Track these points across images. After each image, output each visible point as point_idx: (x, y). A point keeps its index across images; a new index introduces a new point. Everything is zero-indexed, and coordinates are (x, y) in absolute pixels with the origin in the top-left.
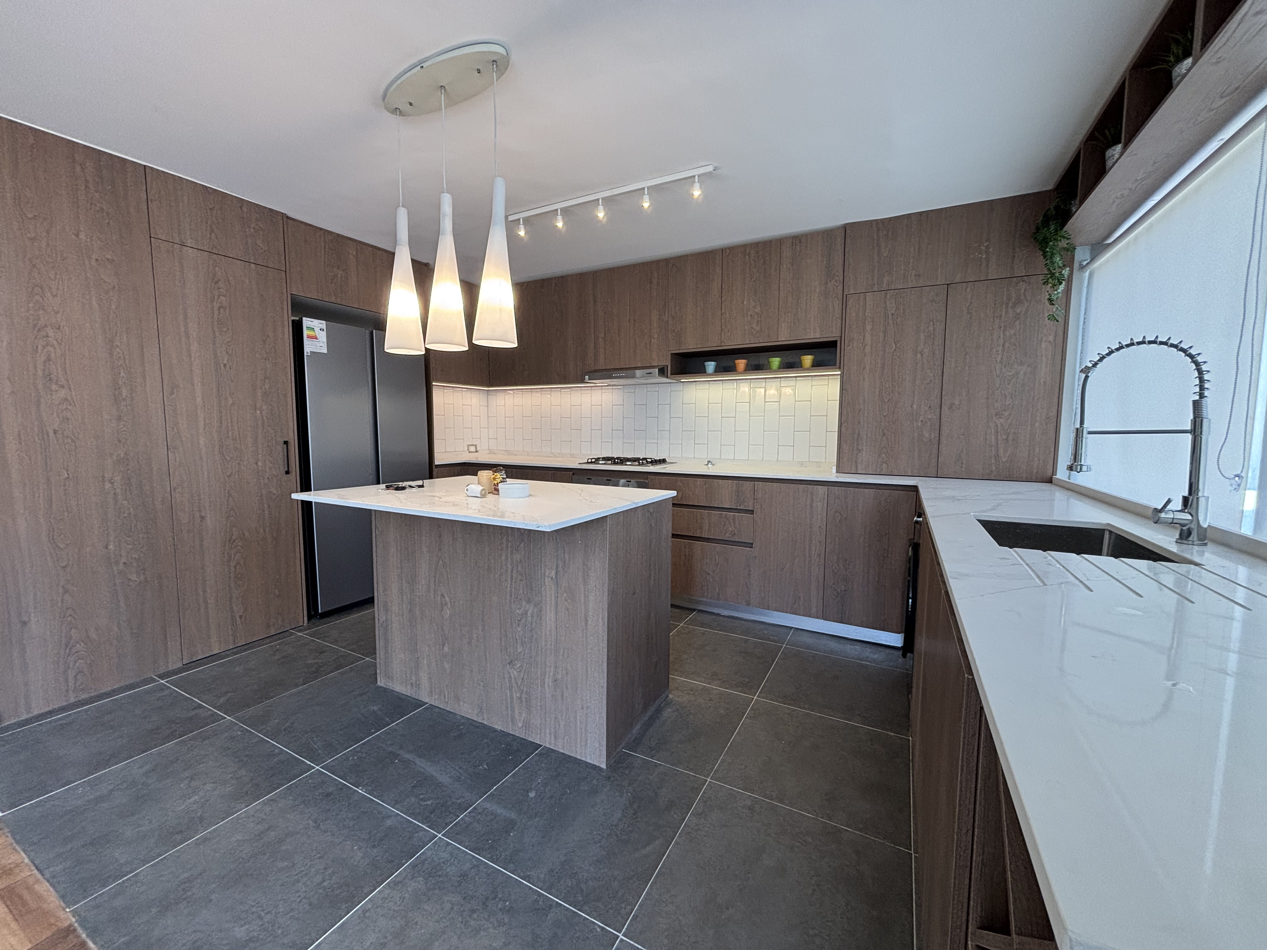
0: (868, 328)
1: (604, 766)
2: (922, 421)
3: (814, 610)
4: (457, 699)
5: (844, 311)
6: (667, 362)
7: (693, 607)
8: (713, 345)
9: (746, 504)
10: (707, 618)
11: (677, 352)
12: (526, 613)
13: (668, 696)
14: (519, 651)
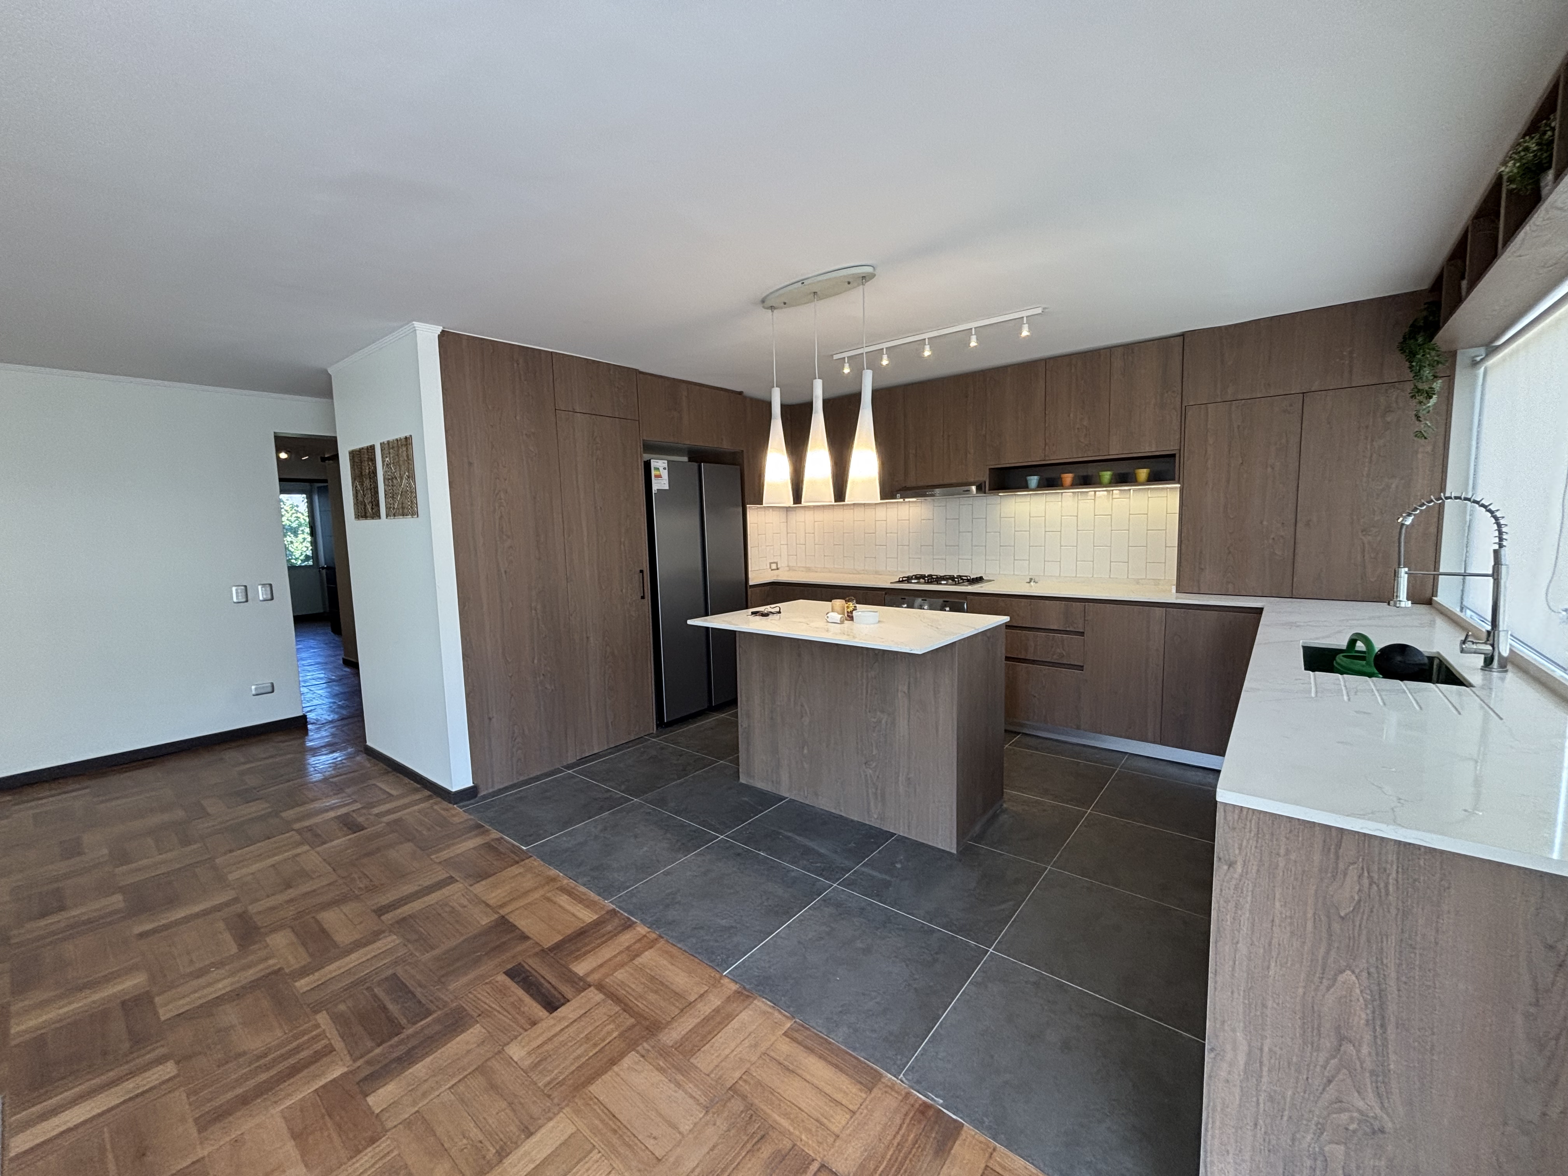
0: (1211, 441)
1: (954, 851)
2: (1273, 539)
3: (1150, 734)
4: (816, 794)
5: (1183, 424)
6: (985, 478)
7: (1018, 731)
8: (1035, 459)
9: (1075, 626)
10: (1032, 742)
11: (997, 466)
12: (880, 722)
13: (1002, 805)
14: (874, 753)
